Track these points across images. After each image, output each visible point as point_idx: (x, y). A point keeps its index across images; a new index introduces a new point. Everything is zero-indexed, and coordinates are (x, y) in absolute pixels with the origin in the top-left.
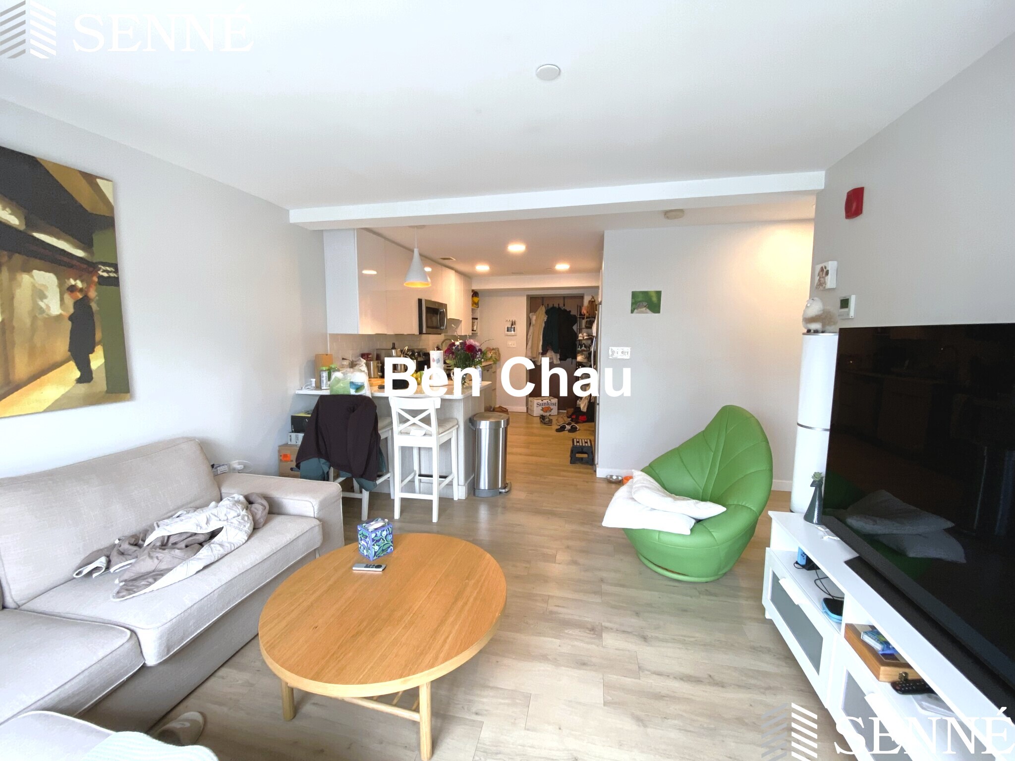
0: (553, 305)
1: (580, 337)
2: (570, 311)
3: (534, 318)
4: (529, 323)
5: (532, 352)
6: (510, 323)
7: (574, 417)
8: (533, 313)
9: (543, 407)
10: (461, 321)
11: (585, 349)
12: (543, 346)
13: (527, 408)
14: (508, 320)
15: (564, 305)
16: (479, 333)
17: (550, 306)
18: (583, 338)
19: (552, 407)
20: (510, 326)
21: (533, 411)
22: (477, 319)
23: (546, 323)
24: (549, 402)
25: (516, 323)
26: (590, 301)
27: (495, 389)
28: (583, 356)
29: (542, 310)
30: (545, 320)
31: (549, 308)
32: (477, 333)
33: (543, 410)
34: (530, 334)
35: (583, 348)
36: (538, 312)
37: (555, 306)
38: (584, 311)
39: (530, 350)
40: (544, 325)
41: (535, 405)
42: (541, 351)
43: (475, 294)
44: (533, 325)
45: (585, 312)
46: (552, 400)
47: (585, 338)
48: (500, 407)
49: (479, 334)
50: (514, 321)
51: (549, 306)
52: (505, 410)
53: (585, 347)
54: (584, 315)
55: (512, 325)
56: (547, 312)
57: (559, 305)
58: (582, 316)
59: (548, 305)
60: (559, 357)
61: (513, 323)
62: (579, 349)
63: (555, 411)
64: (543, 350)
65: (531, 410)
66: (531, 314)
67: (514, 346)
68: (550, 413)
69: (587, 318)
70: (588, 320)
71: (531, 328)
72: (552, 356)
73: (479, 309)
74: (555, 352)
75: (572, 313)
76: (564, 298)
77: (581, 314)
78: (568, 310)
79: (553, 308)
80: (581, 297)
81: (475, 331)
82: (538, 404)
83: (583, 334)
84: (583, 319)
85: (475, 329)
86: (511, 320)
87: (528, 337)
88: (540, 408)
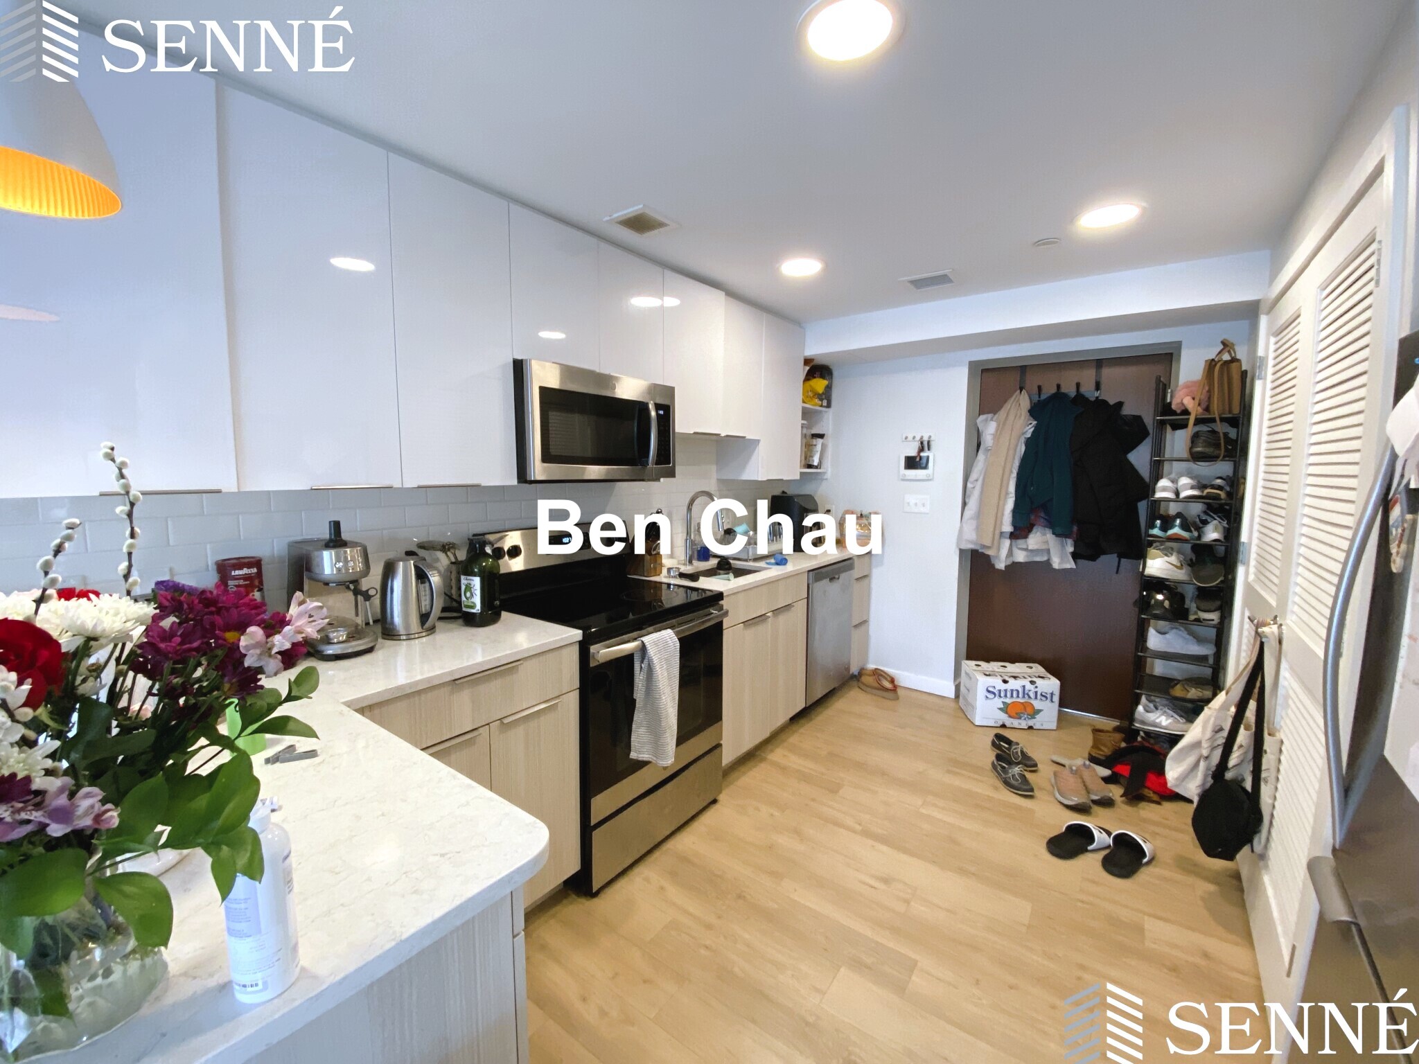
0: (1059, 386)
1: (1164, 489)
2: (1120, 405)
3: (989, 428)
4: (975, 443)
5: (978, 529)
6: (917, 445)
7: (1125, 770)
8: (990, 416)
9: (1008, 701)
10: (756, 442)
11: (1185, 534)
12: (1016, 511)
13: (958, 688)
14: (910, 438)
15: (1098, 387)
16: (829, 471)
17: (1049, 390)
18: (1177, 494)
19: (1037, 704)
20: (913, 453)
21: (973, 708)
22: (821, 436)
23: (1029, 443)
24: (1029, 687)
25: (932, 444)
26: (1211, 364)
27: (865, 622)
28: (1173, 559)
29: (1022, 402)
30: (1029, 435)
31: (1043, 397)
32: (825, 473)
33: (1005, 709)
34: (973, 476)
35: (1176, 530)
36: (1002, 414)
37: (1063, 390)
38: (1183, 396)
39: (974, 523)
40: (1022, 449)
41: (981, 692)
42: (1008, 528)
43: (817, 370)
44: (987, 450)
45: (1189, 403)
46: (1039, 682)
47: (1185, 494)
48: (877, 673)
49: (828, 475)
50: (926, 439)
51: (1044, 391)
52: (887, 685)
53: (1184, 526)
54: (1186, 412)
55: (921, 449)
56: (1034, 411)
57: (1078, 385)
58: (1172, 418)
59: (1040, 388)
60: (1071, 549)
61: (924, 446)
62: (1156, 531)
63: (1048, 714)
64: (1014, 524)
65: (968, 703)
66: (982, 417)
67: (922, 510)
68: (1031, 723)
69: (1198, 421)
70: (1204, 428)
71: (981, 456)
72: (1047, 542)
73: (831, 411)
74: (1060, 534)
75: (1127, 411)
76: (1100, 362)
77: (1166, 409)
78: (1112, 402)
79: (1059, 396)
80: (1166, 357)
81: (816, 467)
82: (989, 691)
83: (1174, 481)
84: (1183, 425)
85: (816, 463)
86: (918, 438)
87: (969, 485)
88: (998, 702)
